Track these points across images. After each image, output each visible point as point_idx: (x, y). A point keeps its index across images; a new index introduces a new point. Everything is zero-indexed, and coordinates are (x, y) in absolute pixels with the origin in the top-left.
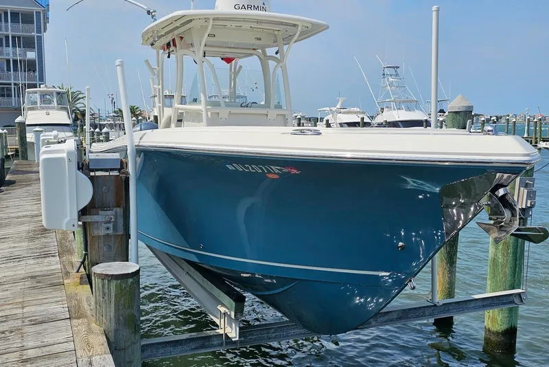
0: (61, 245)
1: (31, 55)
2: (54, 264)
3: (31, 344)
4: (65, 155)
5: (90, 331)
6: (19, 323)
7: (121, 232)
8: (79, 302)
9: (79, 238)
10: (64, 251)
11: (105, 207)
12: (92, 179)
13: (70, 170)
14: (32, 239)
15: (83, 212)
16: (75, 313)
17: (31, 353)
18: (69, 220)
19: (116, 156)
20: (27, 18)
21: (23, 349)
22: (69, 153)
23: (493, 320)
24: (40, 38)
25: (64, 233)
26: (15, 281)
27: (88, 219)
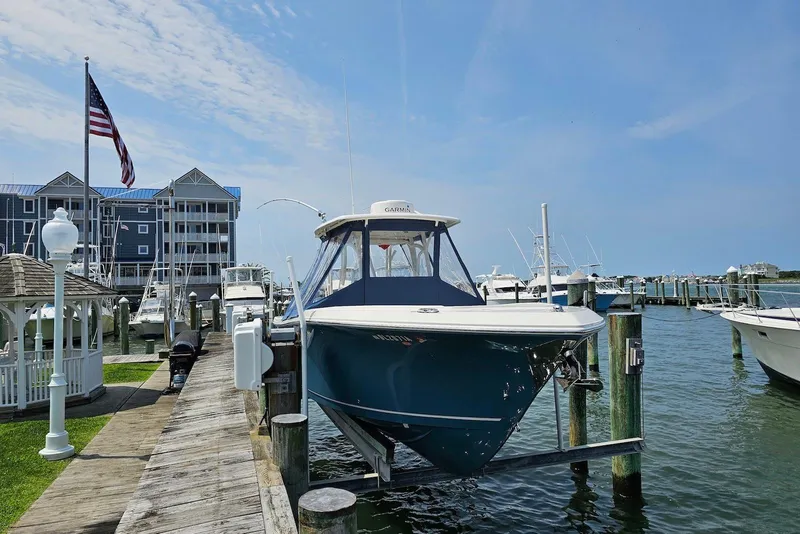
0: (247, 403)
1: (225, 238)
2: (242, 419)
3: (225, 479)
4: (253, 331)
5: (269, 469)
6: (215, 464)
7: (294, 391)
8: (261, 447)
9: (262, 397)
10: (250, 408)
11: (283, 371)
12: (273, 349)
13: (257, 342)
14: (224, 399)
15: (266, 376)
16: (259, 456)
17: (225, 485)
18: (255, 382)
19: (292, 330)
20: (222, 208)
21: (219, 482)
22: (256, 329)
23: (618, 466)
24: (232, 225)
25: (250, 392)
26: (211, 433)
27: (270, 380)
